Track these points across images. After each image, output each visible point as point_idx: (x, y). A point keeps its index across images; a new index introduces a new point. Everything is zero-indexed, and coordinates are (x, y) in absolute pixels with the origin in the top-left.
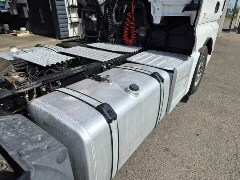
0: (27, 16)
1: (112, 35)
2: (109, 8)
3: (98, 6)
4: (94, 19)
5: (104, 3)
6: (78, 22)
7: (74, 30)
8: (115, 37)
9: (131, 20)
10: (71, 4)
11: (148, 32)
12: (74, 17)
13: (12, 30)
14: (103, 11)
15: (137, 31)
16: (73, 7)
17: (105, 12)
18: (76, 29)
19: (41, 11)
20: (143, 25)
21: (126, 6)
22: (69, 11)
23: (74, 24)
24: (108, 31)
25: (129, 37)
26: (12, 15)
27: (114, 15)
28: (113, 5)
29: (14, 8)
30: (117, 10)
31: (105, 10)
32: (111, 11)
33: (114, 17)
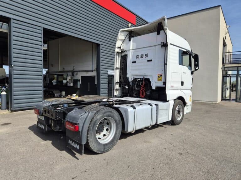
0: (79, 87)
1: (135, 94)
2: (134, 83)
3: (129, 82)
4: (127, 87)
5: (132, 81)
6: (119, 89)
7: (116, 92)
8: (136, 95)
9: (143, 88)
10: (117, 81)
11: (151, 93)
12: (117, 87)
13: (68, 96)
14: (131, 84)
15: (146, 92)
16: (117, 82)
17: (132, 85)
18: (117, 92)
19: (89, 84)
20: (148, 90)
21: (141, 83)
22: (116, 84)
23: (117, 90)
24: (133, 92)
25: (142, 94)
26: (69, 86)
27: (136, 86)
28: (135, 82)
29: (71, 82)
30: (137, 84)
31: (132, 84)
32: (135, 84)
33: (136, 87)
